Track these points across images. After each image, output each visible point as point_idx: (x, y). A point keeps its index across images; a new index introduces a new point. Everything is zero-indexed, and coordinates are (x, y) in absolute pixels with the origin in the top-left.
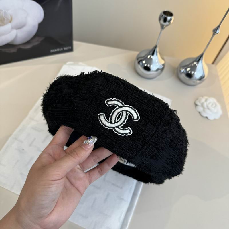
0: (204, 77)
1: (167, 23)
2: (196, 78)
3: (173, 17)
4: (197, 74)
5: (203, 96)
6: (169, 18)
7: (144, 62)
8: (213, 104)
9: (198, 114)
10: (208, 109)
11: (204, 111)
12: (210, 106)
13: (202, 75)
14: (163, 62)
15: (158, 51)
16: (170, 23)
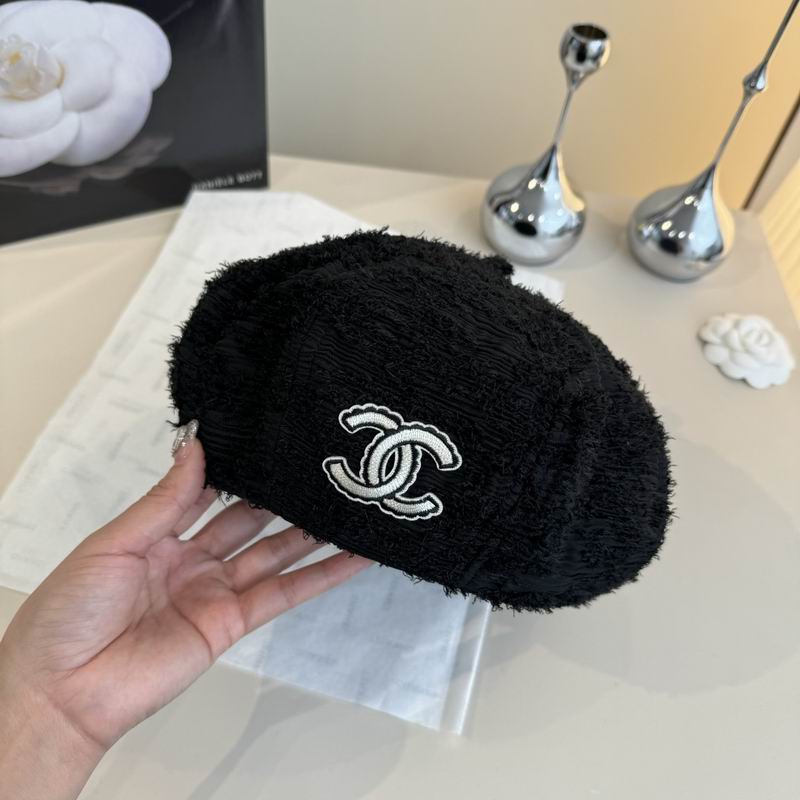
0: (721, 250)
1: (589, 64)
2: (693, 253)
3: (607, 44)
4: (698, 240)
5: (723, 314)
6: (594, 46)
7: (515, 207)
8: (760, 337)
9: (715, 371)
10: (748, 351)
11: (732, 358)
12: (751, 340)
13: (715, 243)
14: (579, 206)
15: (560, 164)
16: (598, 64)
